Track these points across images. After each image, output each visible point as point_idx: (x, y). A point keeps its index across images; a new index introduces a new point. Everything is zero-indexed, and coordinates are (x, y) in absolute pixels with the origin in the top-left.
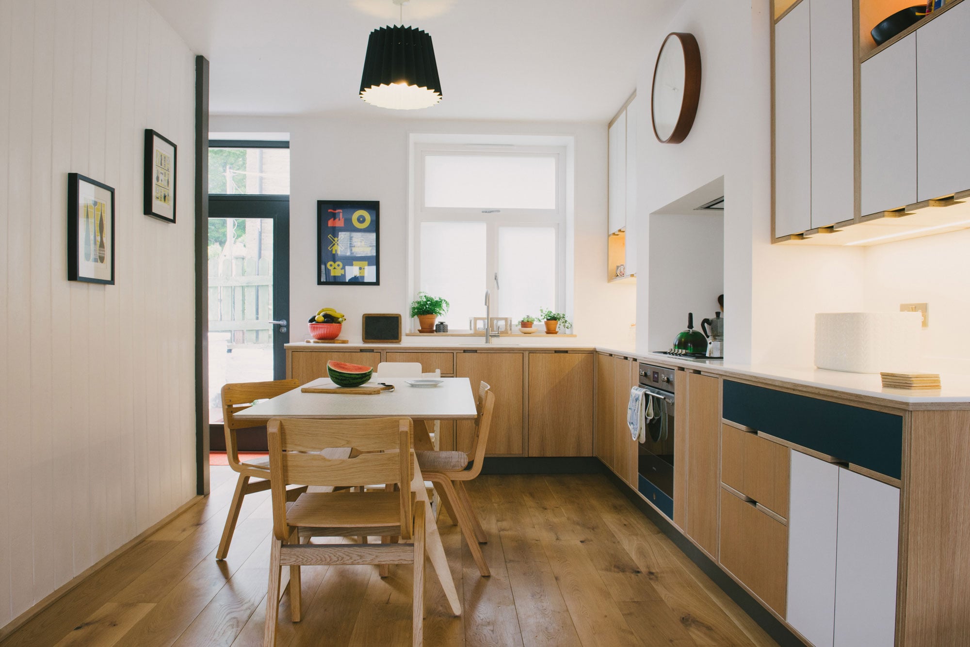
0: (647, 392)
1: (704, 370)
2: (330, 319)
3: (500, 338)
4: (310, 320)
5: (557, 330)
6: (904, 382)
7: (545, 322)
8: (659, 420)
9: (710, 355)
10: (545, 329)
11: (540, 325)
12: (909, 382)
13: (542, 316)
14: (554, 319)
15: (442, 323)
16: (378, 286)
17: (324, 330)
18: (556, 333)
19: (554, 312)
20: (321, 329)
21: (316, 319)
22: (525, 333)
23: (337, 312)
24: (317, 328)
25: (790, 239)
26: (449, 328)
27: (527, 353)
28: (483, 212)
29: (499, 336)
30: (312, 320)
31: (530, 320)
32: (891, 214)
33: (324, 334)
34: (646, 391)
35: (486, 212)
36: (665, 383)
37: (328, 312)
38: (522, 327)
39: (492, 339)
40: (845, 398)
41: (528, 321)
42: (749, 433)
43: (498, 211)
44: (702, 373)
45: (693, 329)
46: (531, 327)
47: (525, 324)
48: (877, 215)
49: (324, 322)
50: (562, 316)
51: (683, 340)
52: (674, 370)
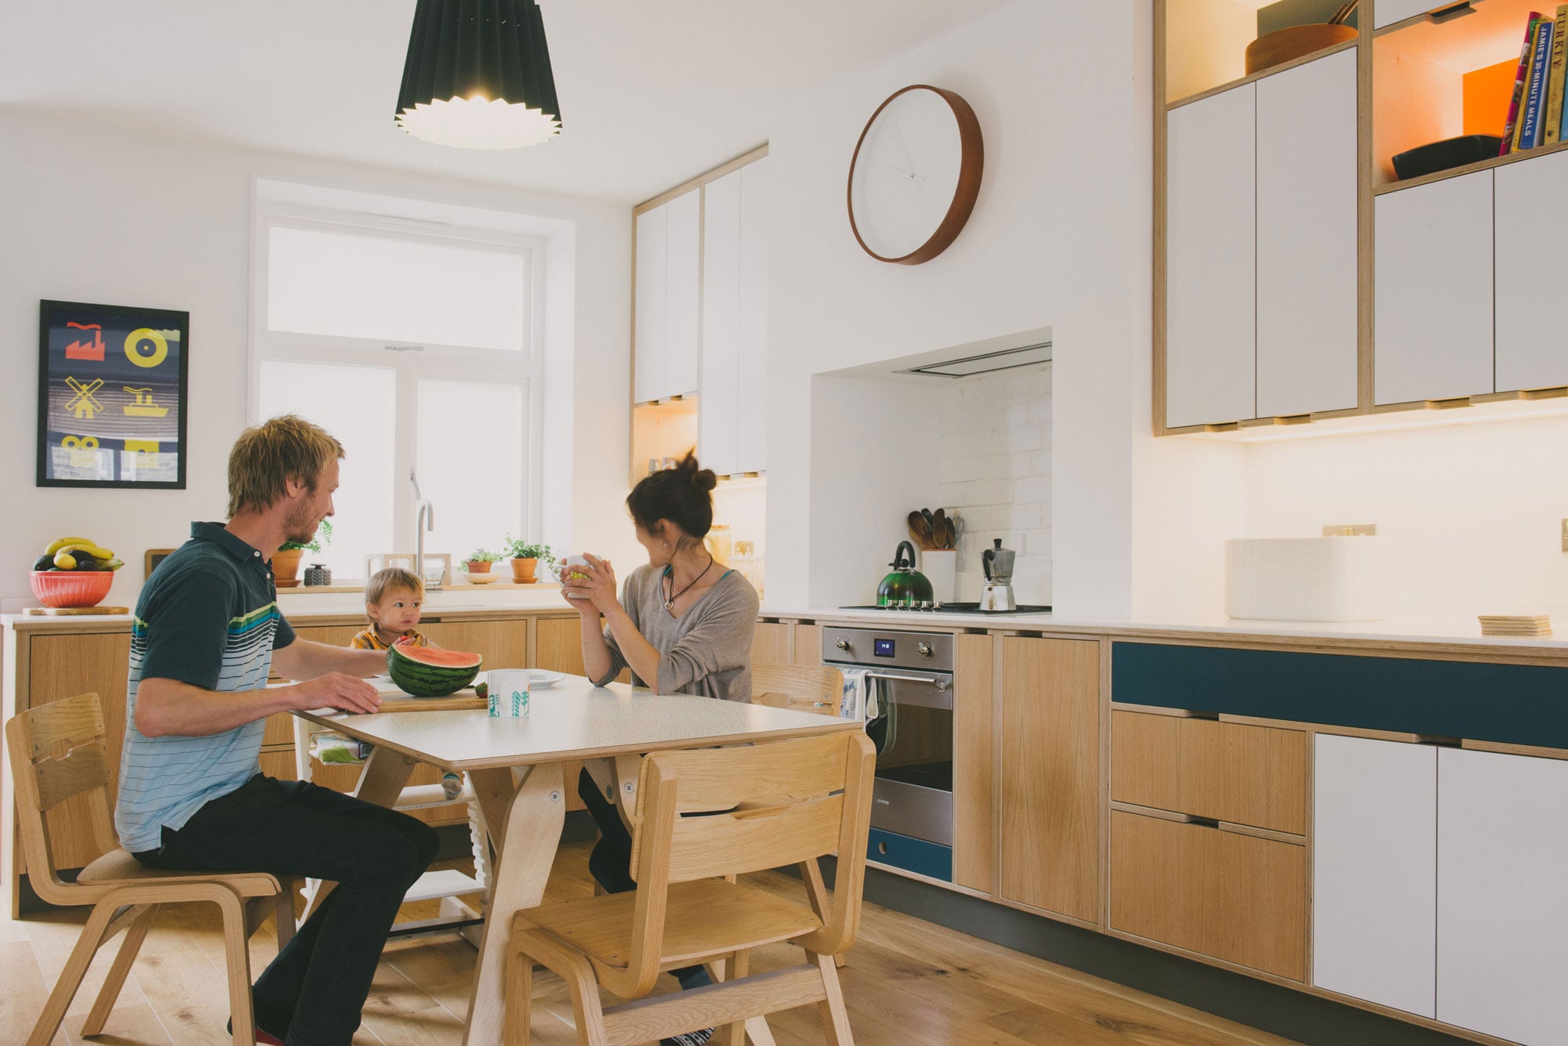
0: (869, 675)
1: (1046, 630)
2: (86, 561)
3: (443, 593)
4: (38, 565)
5: (536, 575)
6: (1523, 626)
7: (512, 561)
8: (886, 718)
9: (991, 608)
10: (511, 574)
11: (504, 568)
12: (1533, 627)
13: (506, 549)
14: (531, 554)
15: (318, 567)
16: (184, 491)
17: (75, 585)
18: (534, 581)
19: (530, 543)
20: (66, 584)
21: (56, 561)
22: (475, 584)
23: (98, 545)
24: (56, 581)
25: (1204, 430)
26: (334, 577)
27: (534, 619)
28: (387, 348)
29: (442, 589)
30: (46, 564)
31: (488, 558)
32: (1433, 405)
33: (74, 594)
34: (867, 673)
35: (395, 349)
36: (924, 656)
37: (80, 547)
38: (471, 571)
39: (427, 594)
40: (1458, 651)
41: (485, 561)
42: (1189, 719)
43: (420, 348)
44: (1044, 635)
45: (915, 568)
46: (488, 571)
47: (477, 566)
48: (1408, 405)
49: (76, 569)
50: (544, 549)
51: (896, 586)
52: (952, 634)
